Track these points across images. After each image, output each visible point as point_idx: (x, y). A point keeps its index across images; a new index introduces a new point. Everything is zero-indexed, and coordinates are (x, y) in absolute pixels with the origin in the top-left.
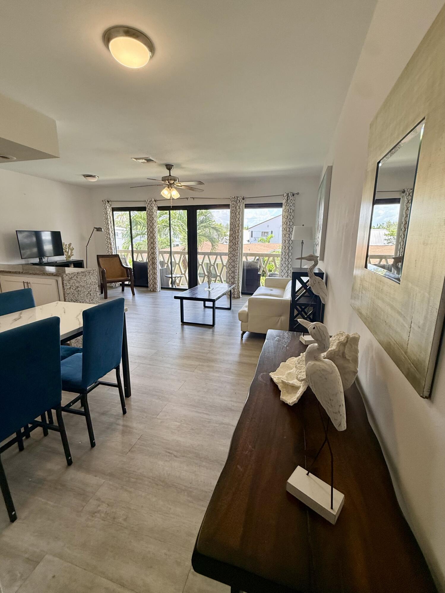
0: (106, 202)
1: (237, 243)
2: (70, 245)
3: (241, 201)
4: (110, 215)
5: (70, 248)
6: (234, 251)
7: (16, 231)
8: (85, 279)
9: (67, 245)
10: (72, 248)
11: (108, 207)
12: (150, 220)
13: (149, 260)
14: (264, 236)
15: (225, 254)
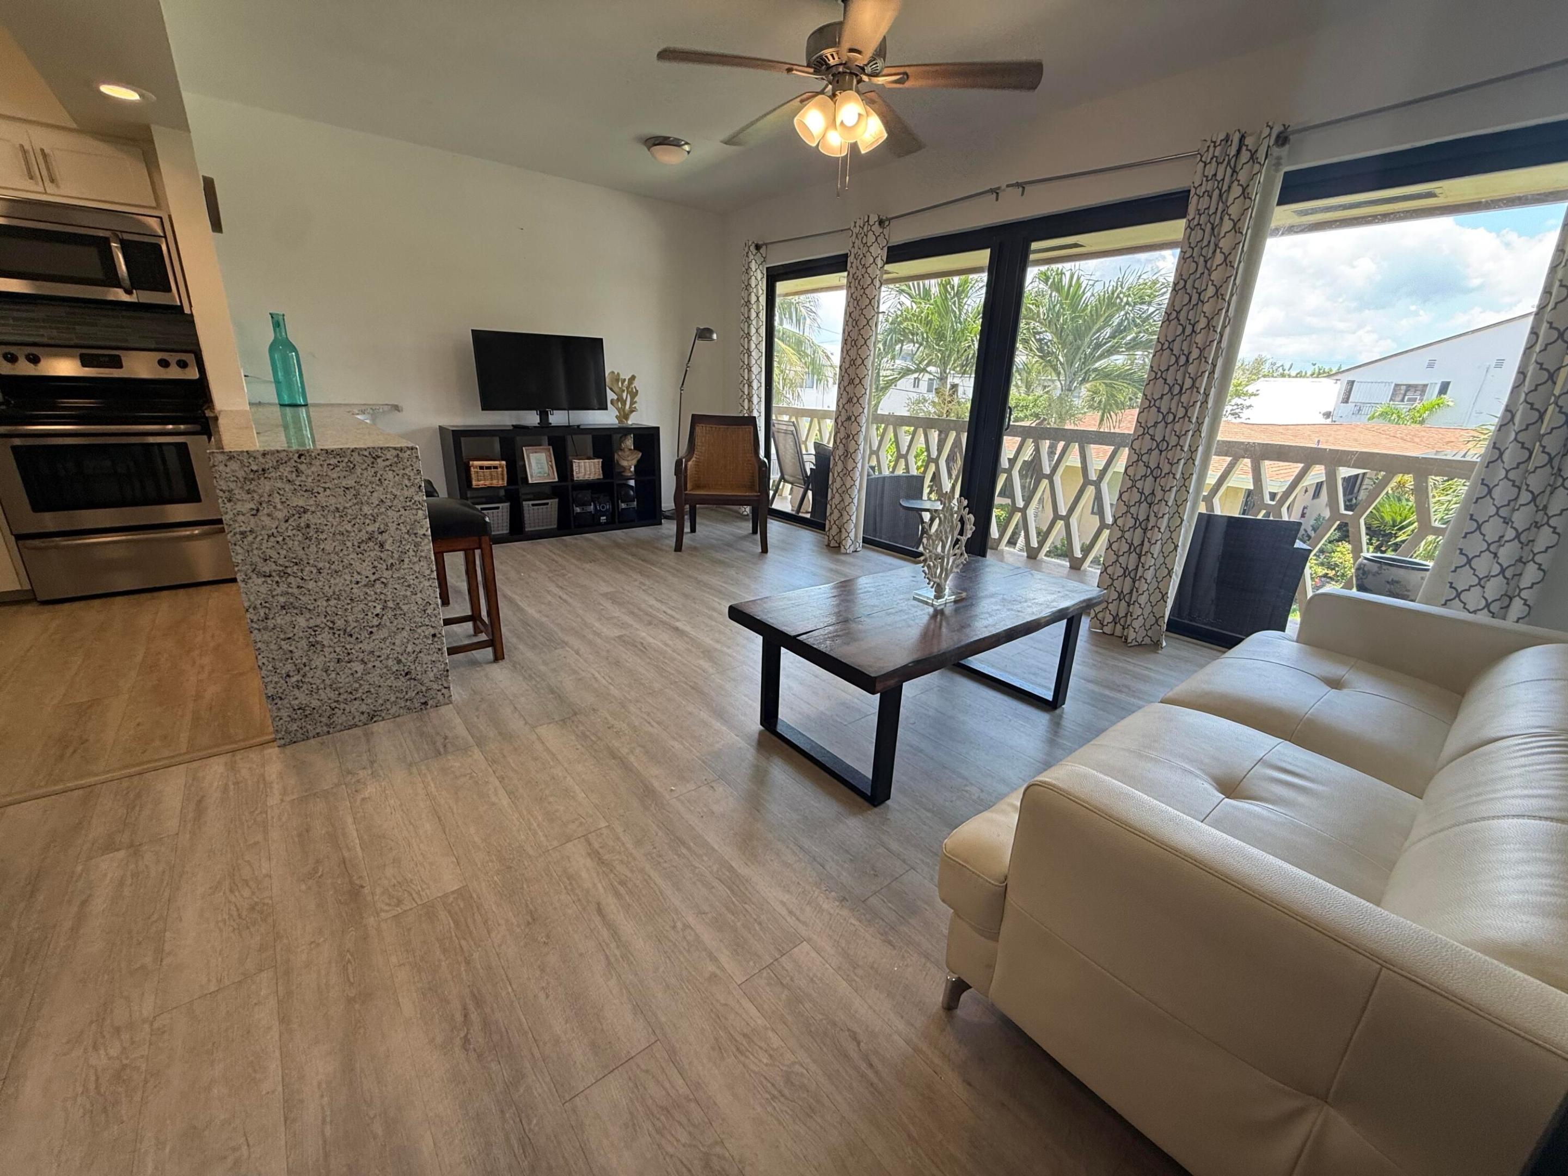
0: (749, 248)
1: (1193, 385)
2: (631, 380)
3: (1261, 155)
4: (757, 291)
5: (630, 390)
6: (1167, 424)
8: (350, 482)
10: (634, 390)
13: (835, 442)
14: (1403, 401)
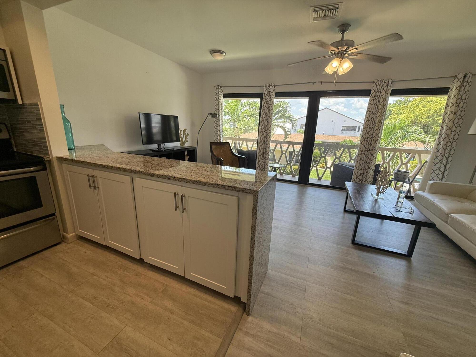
0: (219, 87)
2: (185, 130)
4: (221, 101)
5: (185, 134)
7: (139, 113)
9: (182, 130)
10: (187, 134)
11: (220, 93)
12: (266, 107)
14: (302, 128)
15: (298, 143)
